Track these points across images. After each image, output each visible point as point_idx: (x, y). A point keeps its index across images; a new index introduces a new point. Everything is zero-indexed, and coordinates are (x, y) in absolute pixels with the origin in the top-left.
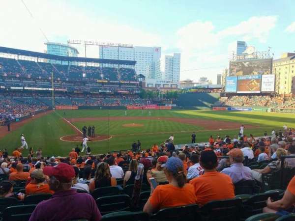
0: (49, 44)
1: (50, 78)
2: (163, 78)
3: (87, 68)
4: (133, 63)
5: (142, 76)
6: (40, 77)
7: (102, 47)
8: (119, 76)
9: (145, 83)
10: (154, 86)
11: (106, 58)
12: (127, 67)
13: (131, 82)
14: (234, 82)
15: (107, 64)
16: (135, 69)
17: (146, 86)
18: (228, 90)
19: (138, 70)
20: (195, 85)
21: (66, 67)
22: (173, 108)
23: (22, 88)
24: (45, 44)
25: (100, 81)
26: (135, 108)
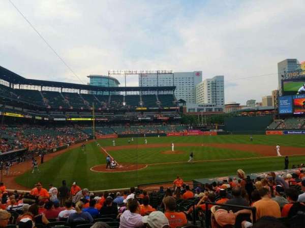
0: (91, 77)
1: (92, 109)
2: (206, 102)
3: (127, 97)
4: (173, 88)
5: (182, 101)
6: (82, 108)
7: (142, 75)
8: (159, 103)
9: (186, 108)
10: (196, 111)
11: (145, 85)
12: (166, 93)
13: (171, 108)
14: (288, 102)
15: (146, 92)
16: (175, 95)
17: (187, 111)
18: (282, 111)
19: (178, 95)
20: (243, 108)
21: (107, 97)
22: (219, 133)
23: (65, 119)
24: (88, 77)
25: (139, 109)
26: (176, 134)
